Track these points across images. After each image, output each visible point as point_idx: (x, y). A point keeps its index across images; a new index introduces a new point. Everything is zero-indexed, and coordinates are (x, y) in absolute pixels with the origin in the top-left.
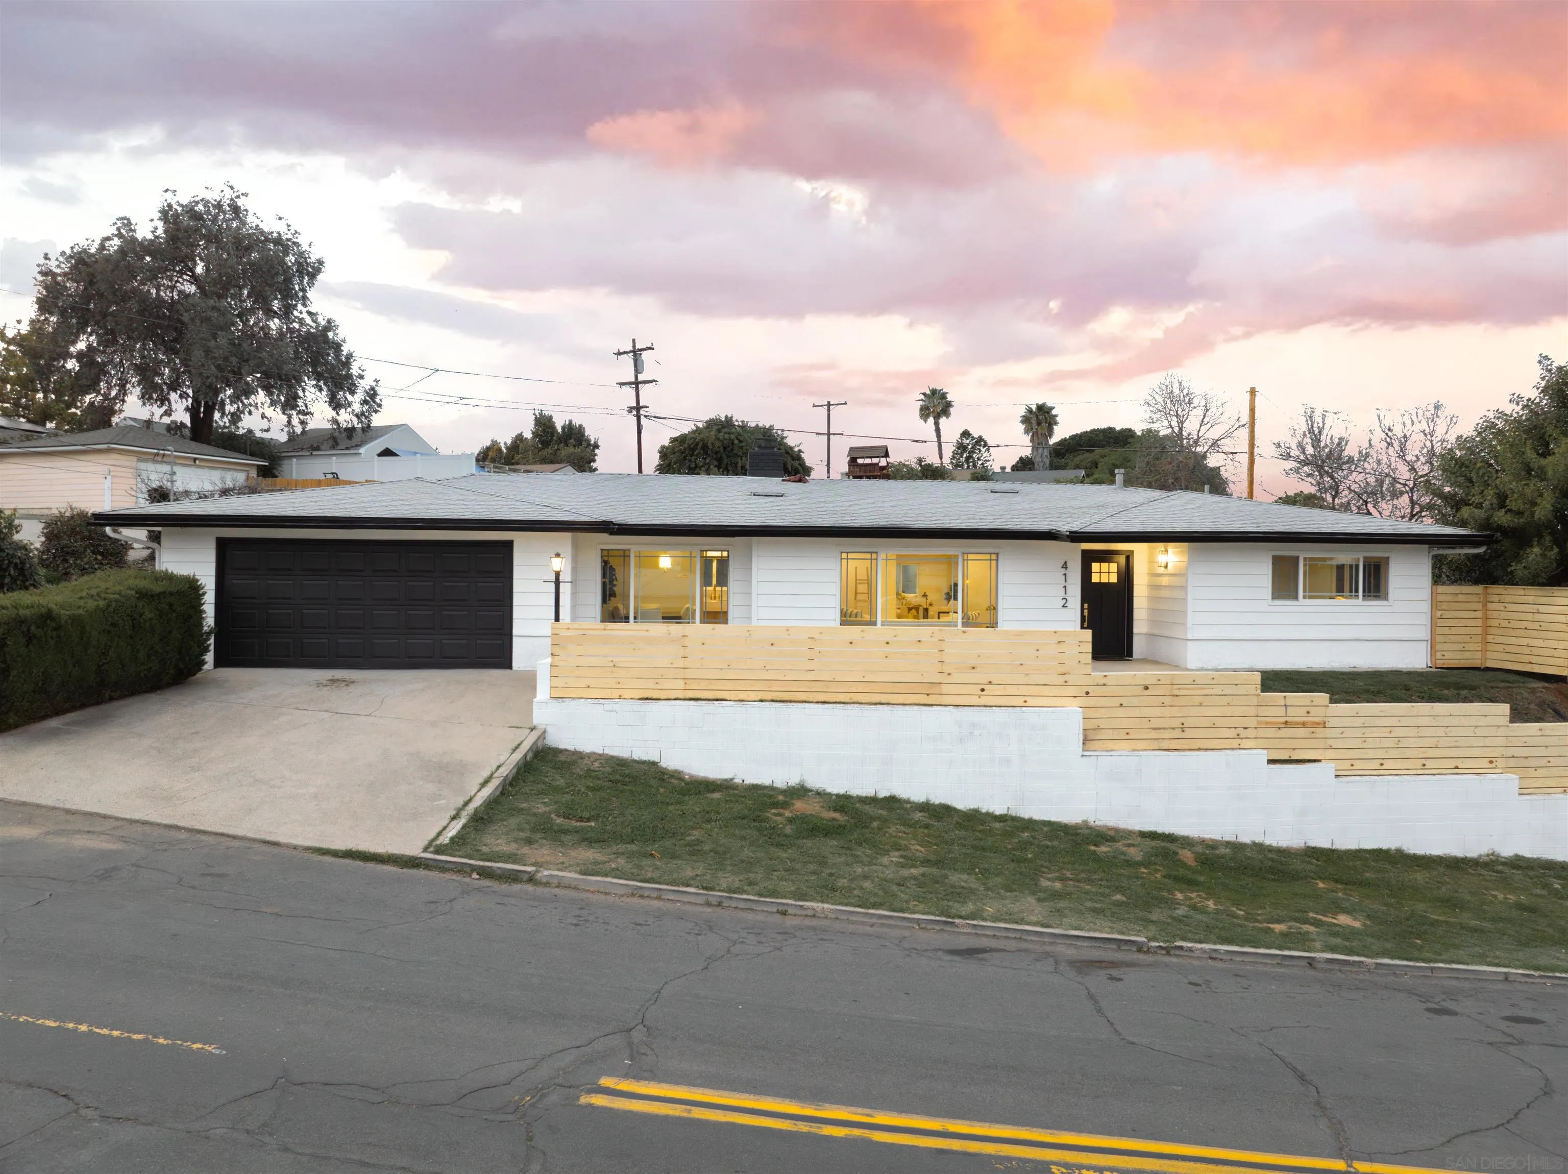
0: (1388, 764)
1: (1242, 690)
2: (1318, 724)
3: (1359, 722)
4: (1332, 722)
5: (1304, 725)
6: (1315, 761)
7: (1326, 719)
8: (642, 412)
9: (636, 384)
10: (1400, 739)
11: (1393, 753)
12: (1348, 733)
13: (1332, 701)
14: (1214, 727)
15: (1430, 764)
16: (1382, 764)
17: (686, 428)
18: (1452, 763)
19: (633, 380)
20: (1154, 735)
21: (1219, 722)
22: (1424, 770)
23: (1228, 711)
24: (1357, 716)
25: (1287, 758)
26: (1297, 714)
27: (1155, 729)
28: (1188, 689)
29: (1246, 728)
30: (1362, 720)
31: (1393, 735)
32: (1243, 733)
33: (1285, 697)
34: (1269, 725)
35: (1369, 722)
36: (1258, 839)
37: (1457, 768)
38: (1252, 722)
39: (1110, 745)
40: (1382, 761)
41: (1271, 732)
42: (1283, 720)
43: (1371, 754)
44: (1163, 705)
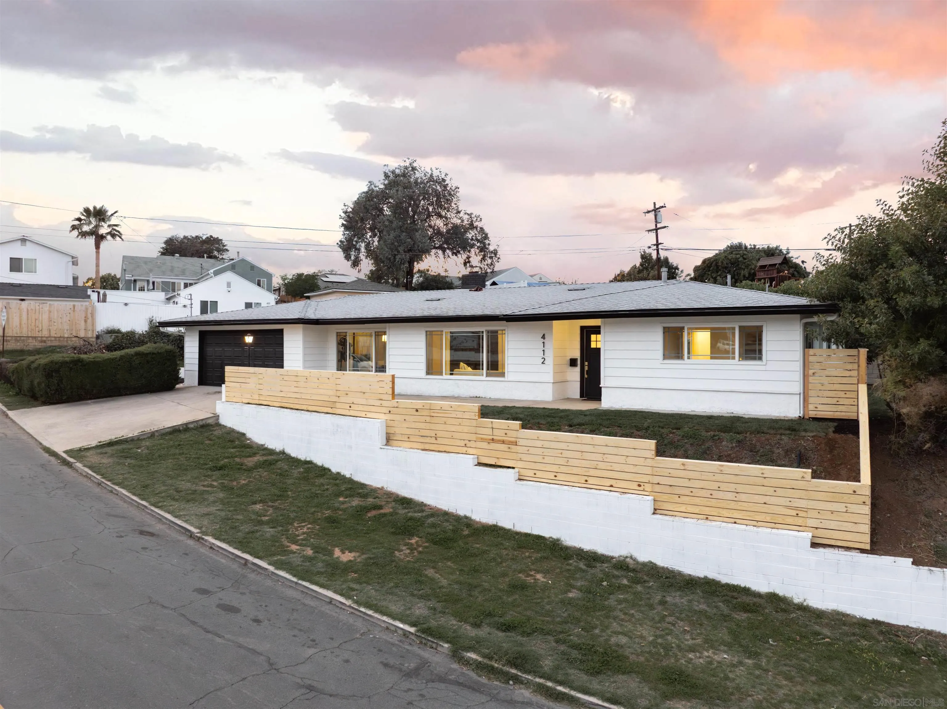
0: (560, 477)
1: (467, 416)
2: (512, 442)
3: (539, 444)
4: (521, 442)
5: (503, 442)
6: (509, 467)
7: (518, 440)
8: (660, 247)
9: (656, 230)
10: (569, 459)
11: (563, 469)
12: (532, 450)
13: (523, 427)
14: (452, 438)
15: (591, 480)
16: (556, 476)
17: (710, 254)
18: (609, 482)
19: (654, 227)
20: (422, 440)
21: (456, 435)
22: (586, 485)
23: (459, 428)
24: (538, 439)
25: (494, 463)
26: (499, 435)
27: (422, 436)
28: (438, 413)
29: (469, 441)
30: (542, 443)
31: (563, 456)
32: (469, 444)
33: (492, 422)
34: (483, 440)
35: (547, 444)
36: (468, 514)
37: (611, 486)
38: (473, 437)
39: (400, 443)
40: (556, 474)
41: (484, 445)
42: (491, 437)
43: (549, 467)
44: (426, 422)
